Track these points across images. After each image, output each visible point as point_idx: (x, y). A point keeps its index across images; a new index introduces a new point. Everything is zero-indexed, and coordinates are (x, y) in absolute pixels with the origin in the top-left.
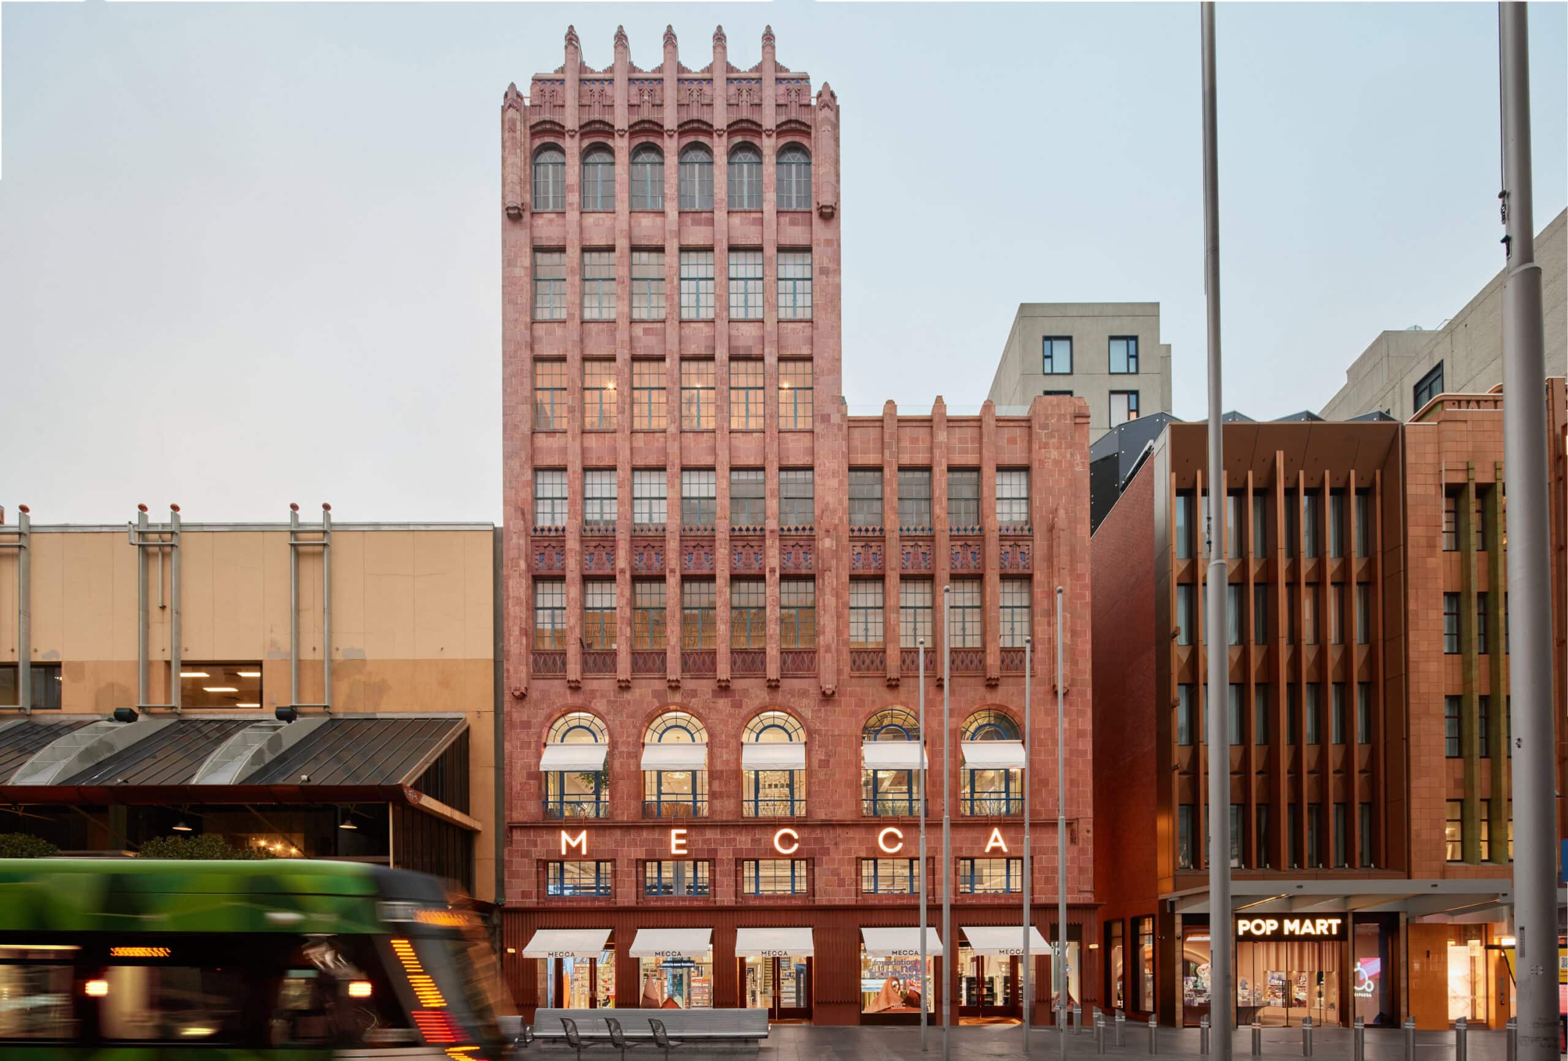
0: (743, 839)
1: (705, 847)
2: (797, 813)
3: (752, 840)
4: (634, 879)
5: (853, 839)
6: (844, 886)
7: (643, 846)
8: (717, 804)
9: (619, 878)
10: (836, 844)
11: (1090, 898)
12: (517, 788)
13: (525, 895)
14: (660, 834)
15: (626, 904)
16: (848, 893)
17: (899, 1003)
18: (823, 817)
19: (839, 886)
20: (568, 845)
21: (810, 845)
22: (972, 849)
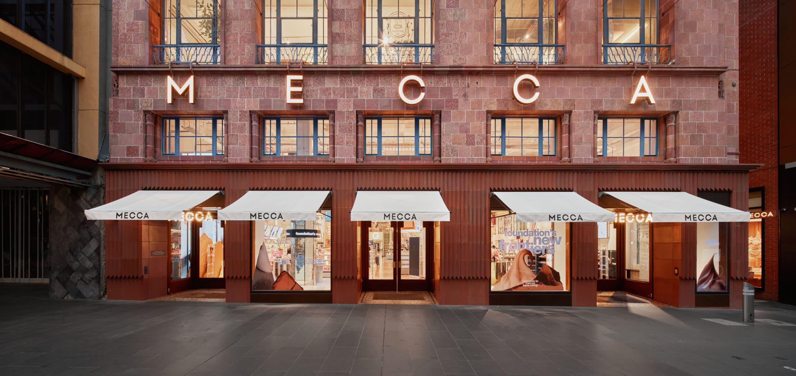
0: (365, 89)
1: (324, 98)
2: (421, 59)
3: (375, 90)
4: (247, 134)
5: (484, 89)
6: (473, 144)
7: (257, 96)
8: (338, 49)
9: (231, 133)
10: (465, 95)
11: (736, 161)
12: (123, 28)
13: (131, 151)
14: (275, 82)
15: (239, 162)
16: (477, 152)
17: (532, 280)
18: (452, 63)
19: (468, 144)
20: (174, 91)
21: (436, 96)
22: (613, 102)
